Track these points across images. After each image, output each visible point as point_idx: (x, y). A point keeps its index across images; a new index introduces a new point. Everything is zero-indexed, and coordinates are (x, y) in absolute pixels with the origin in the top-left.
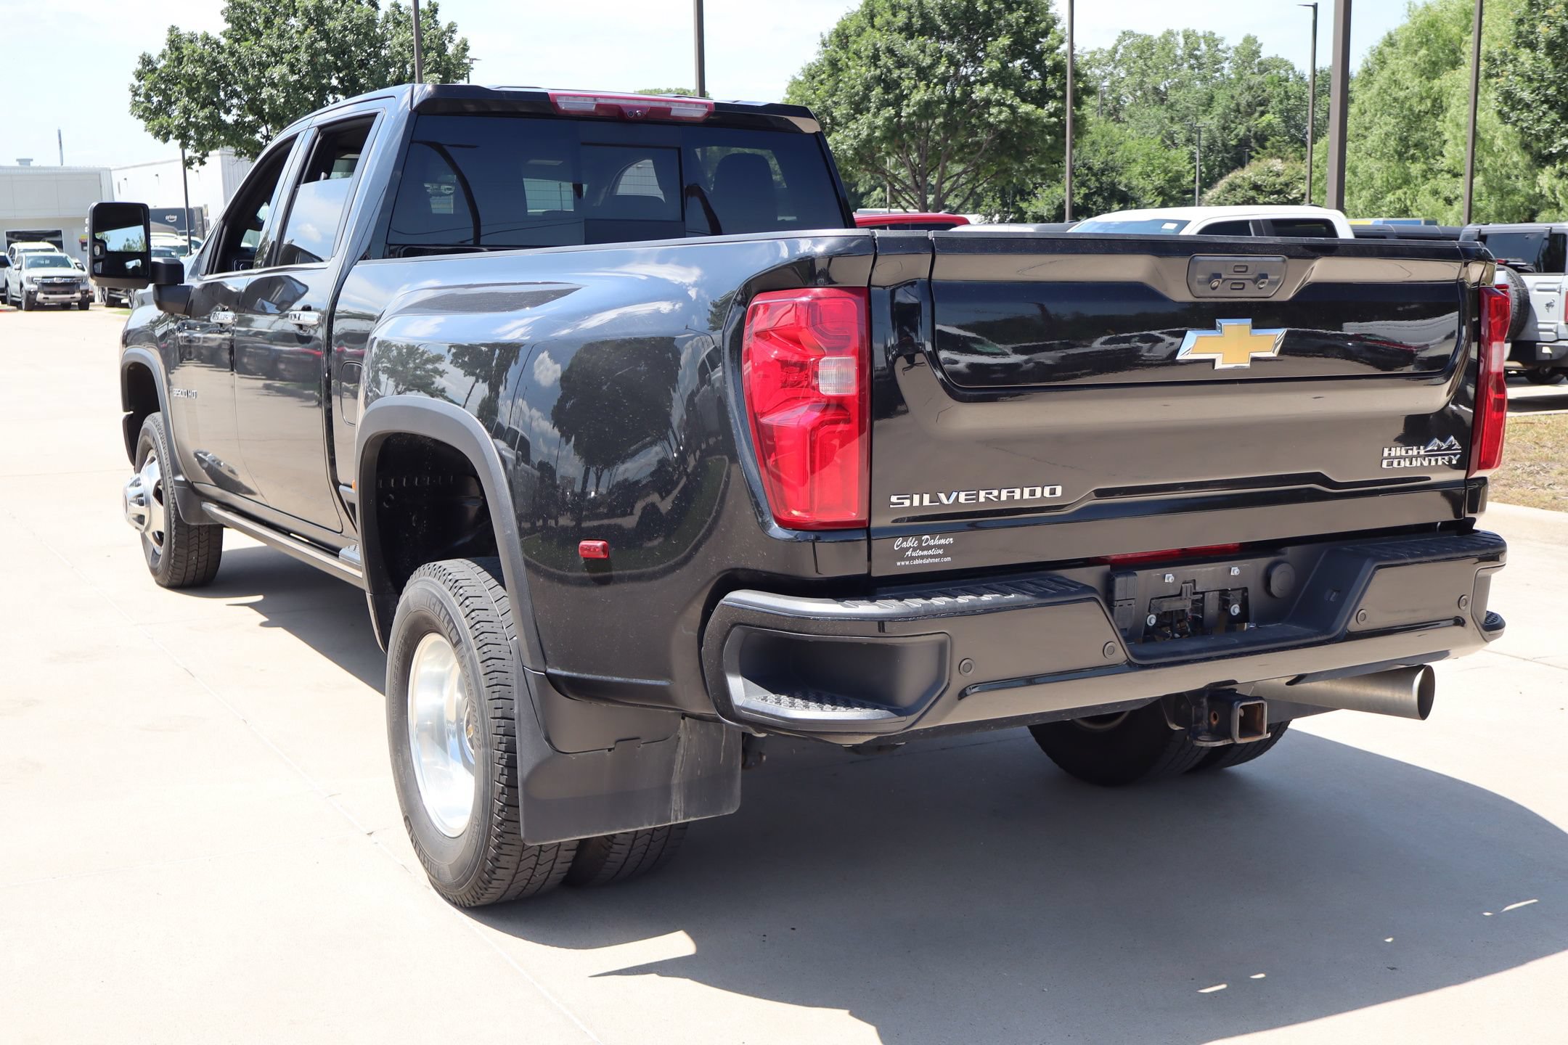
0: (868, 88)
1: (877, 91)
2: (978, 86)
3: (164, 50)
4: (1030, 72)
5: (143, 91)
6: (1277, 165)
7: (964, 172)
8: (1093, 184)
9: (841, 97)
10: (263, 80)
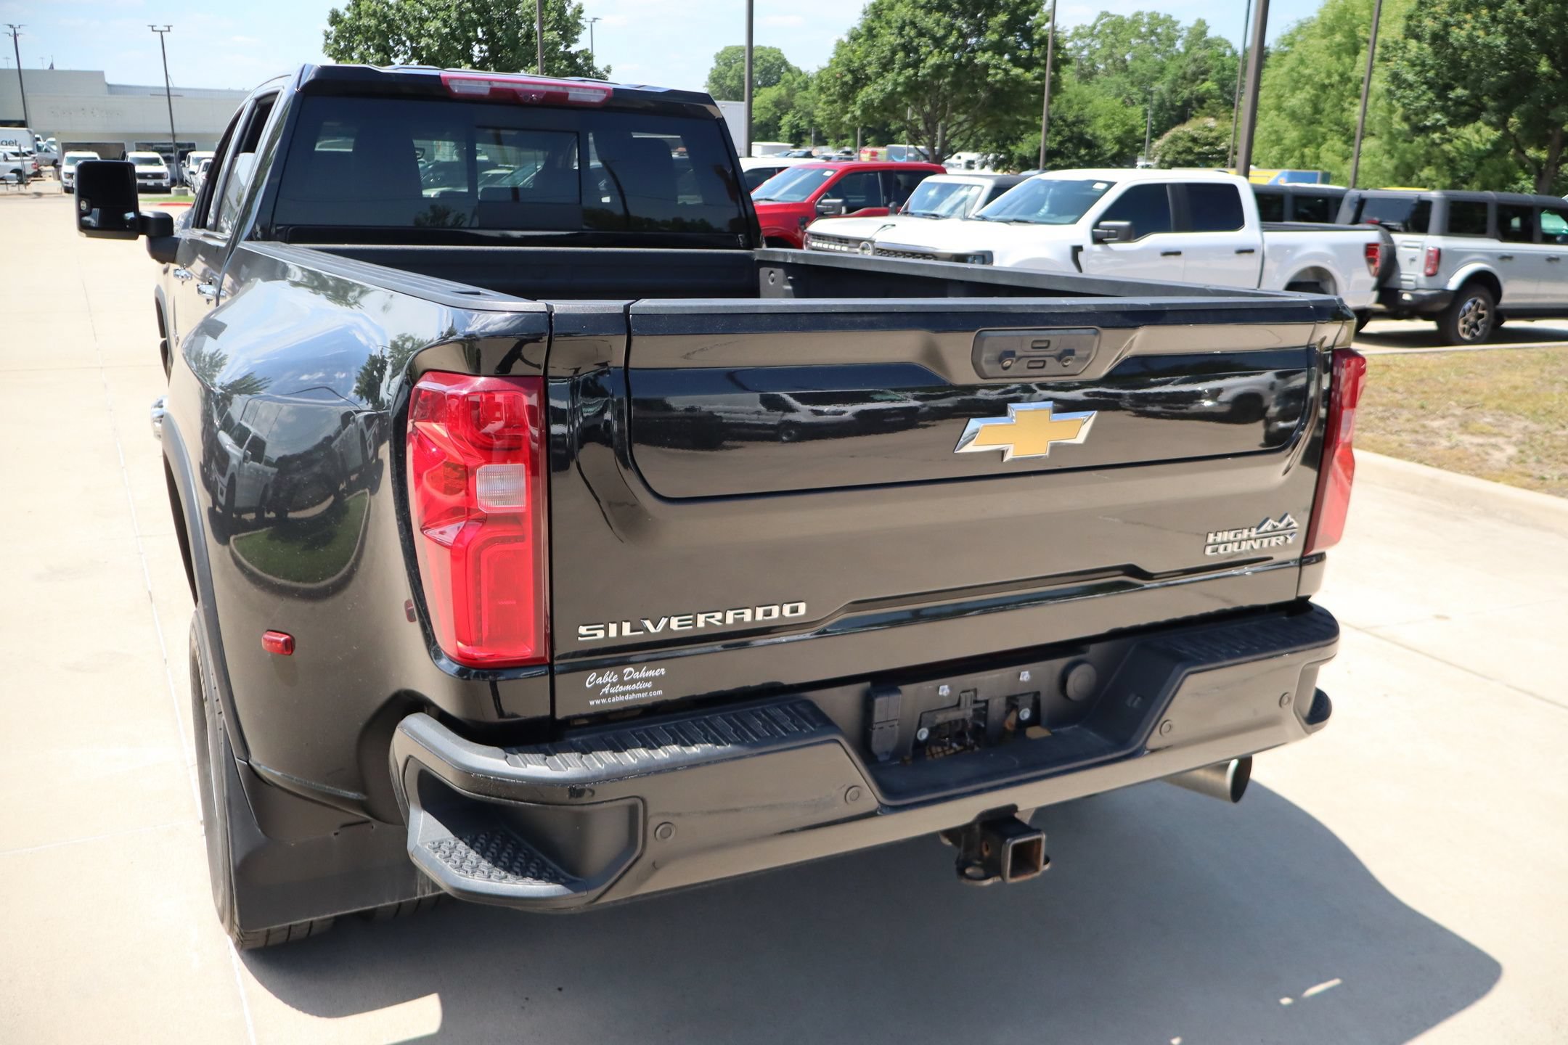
0: (894, 53)
1: (900, 55)
2: (980, 53)
3: (349, 5)
4: (1020, 43)
5: (333, 36)
6: (1211, 122)
7: (965, 121)
8: (1066, 132)
9: (873, 58)
10: (422, 32)
